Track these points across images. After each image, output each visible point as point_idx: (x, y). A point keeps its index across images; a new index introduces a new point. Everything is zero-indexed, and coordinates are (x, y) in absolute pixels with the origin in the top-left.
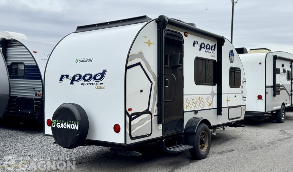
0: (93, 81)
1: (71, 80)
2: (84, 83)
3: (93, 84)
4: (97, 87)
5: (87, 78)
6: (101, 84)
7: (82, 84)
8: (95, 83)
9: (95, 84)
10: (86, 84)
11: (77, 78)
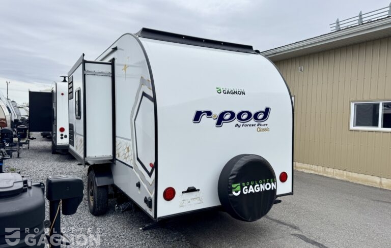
0: (252, 121)
1: (216, 120)
2: (239, 123)
3: (253, 125)
4: (259, 130)
5: (245, 116)
6: (264, 125)
7: (237, 125)
8: (257, 123)
9: (256, 125)
10: (243, 125)
11: (227, 117)
